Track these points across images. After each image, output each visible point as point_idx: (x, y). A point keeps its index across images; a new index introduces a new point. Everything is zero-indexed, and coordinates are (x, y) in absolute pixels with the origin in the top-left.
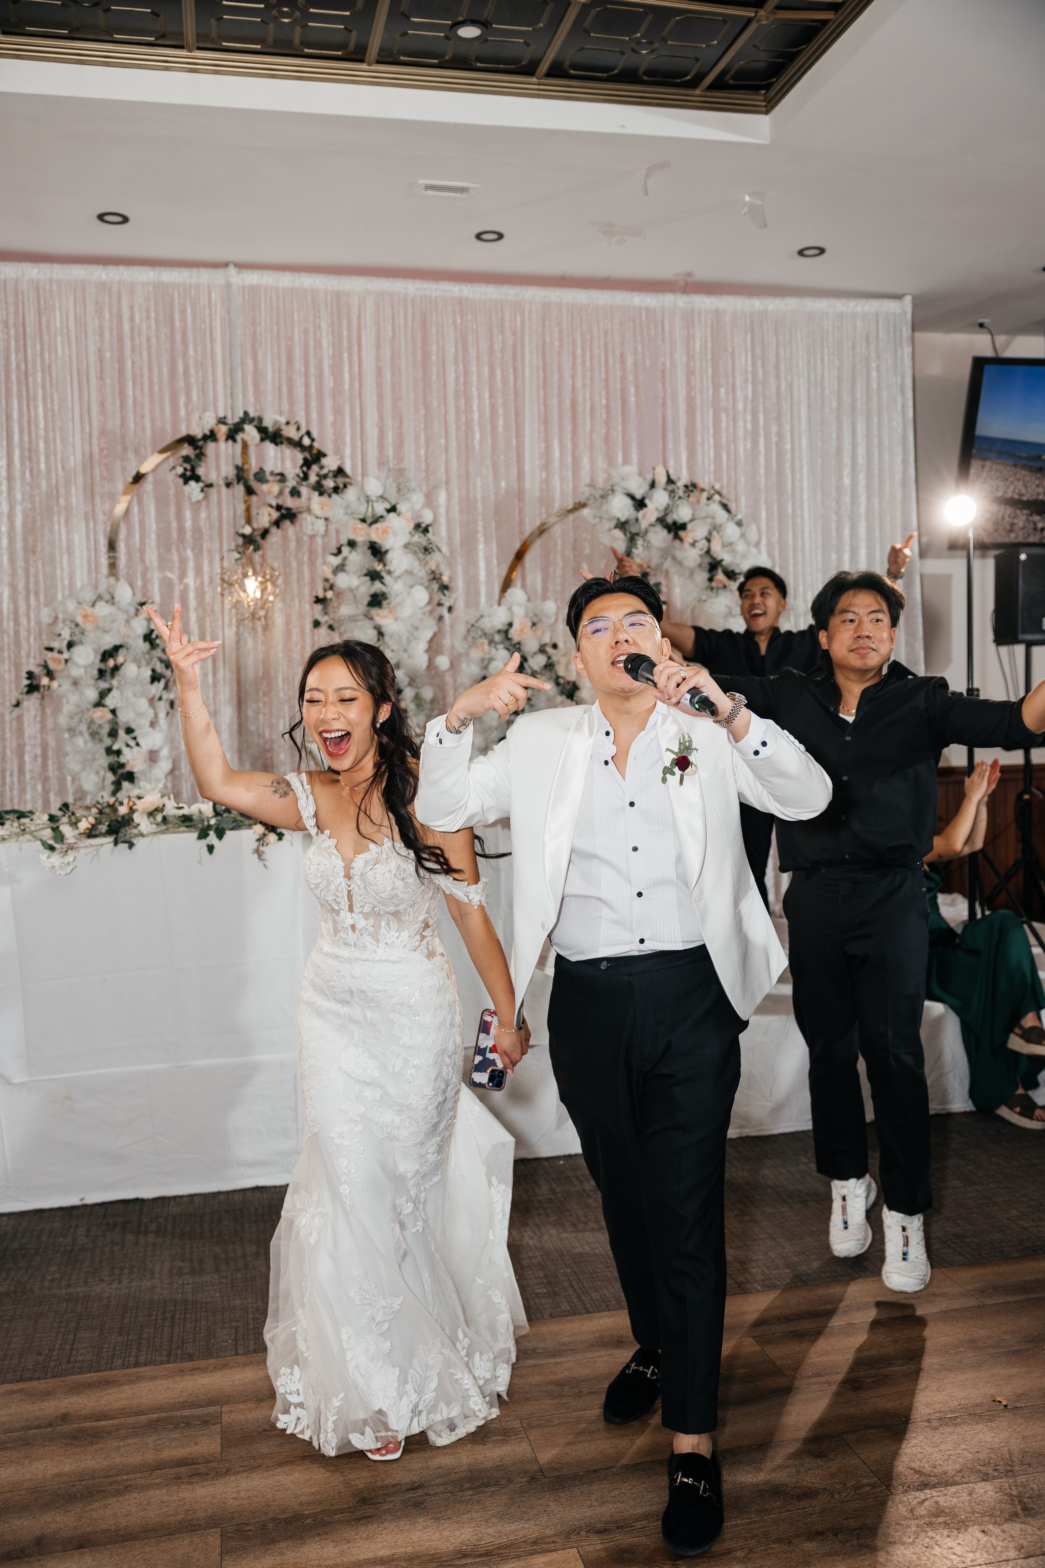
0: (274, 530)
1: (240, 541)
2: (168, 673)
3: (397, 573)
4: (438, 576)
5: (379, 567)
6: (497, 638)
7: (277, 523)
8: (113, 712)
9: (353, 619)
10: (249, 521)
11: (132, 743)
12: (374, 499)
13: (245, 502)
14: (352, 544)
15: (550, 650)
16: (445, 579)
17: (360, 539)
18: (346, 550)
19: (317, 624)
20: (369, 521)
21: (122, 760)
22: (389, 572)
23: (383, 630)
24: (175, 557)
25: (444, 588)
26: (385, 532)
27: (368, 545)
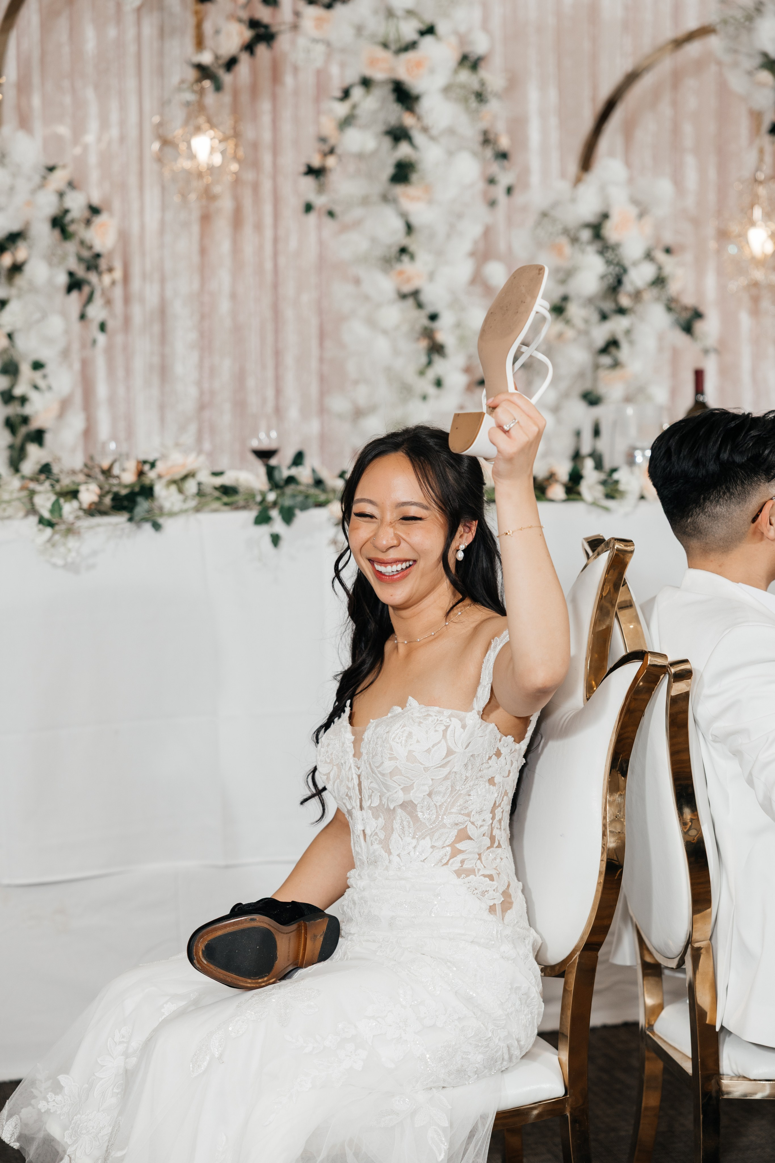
0: (244, 58)
1: (191, 74)
2: (93, 277)
3: (434, 132)
4: (492, 136)
5: (409, 120)
6: (586, 235)
7: (249, 48)
8: (10, 336)
9: (365, 201)
10: (200, 43)
11: (41, 383)
12: (400, 13)
13: (197, 13)
14: (366, 83)
15: (660, 256)
16: (504, 143)
17: (379, 75)
18: (357, 93)
19: (308, 208)
20: (393, 47)
21: (28, 410)
22: (425, 130)
23: (415, 221)
24: (68, 100)
25: (503, 156)
26: (419, 64)
27: (390, 87)
